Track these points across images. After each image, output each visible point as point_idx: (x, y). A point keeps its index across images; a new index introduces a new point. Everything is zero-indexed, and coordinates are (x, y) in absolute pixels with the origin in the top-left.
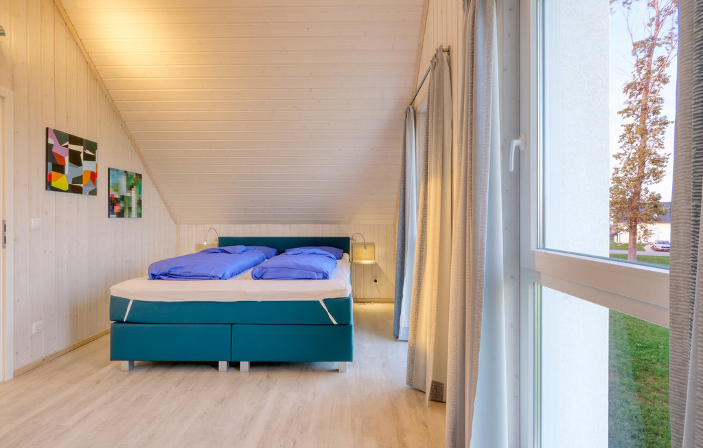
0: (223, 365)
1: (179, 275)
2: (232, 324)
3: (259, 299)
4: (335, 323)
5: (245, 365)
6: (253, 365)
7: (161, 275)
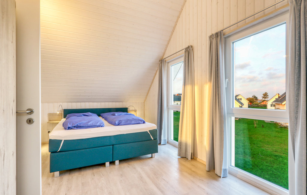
0: (107, 164)
1: (82, 127)
2: (113, 145)
3: (125, 133)
4: (153, 139)
5: (117, 162)
6: (121, 161)
7: (73, 127)
